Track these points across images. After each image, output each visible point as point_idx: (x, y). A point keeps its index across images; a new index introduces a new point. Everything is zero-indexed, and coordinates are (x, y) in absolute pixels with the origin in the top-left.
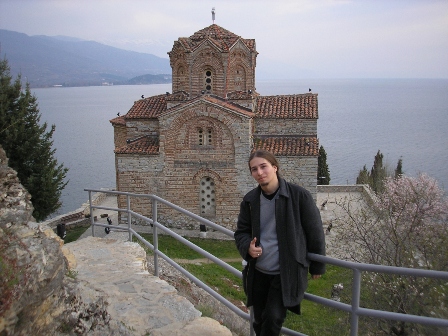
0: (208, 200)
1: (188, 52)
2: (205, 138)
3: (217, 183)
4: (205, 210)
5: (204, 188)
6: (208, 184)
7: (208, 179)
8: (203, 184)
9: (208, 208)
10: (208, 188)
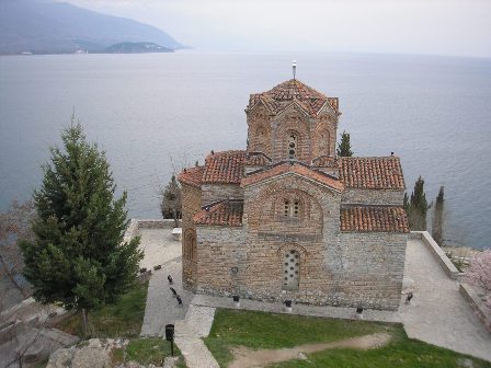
0: (291, 272)
1: (273, 116)
2: (292, 210)
3: (303, 256)
4: (288, 282)
5: (288, 260)
6: (292, 256)
7: (293, 252)
8: (287, 256)
9: (290, 279)
10: (292, 260)
